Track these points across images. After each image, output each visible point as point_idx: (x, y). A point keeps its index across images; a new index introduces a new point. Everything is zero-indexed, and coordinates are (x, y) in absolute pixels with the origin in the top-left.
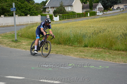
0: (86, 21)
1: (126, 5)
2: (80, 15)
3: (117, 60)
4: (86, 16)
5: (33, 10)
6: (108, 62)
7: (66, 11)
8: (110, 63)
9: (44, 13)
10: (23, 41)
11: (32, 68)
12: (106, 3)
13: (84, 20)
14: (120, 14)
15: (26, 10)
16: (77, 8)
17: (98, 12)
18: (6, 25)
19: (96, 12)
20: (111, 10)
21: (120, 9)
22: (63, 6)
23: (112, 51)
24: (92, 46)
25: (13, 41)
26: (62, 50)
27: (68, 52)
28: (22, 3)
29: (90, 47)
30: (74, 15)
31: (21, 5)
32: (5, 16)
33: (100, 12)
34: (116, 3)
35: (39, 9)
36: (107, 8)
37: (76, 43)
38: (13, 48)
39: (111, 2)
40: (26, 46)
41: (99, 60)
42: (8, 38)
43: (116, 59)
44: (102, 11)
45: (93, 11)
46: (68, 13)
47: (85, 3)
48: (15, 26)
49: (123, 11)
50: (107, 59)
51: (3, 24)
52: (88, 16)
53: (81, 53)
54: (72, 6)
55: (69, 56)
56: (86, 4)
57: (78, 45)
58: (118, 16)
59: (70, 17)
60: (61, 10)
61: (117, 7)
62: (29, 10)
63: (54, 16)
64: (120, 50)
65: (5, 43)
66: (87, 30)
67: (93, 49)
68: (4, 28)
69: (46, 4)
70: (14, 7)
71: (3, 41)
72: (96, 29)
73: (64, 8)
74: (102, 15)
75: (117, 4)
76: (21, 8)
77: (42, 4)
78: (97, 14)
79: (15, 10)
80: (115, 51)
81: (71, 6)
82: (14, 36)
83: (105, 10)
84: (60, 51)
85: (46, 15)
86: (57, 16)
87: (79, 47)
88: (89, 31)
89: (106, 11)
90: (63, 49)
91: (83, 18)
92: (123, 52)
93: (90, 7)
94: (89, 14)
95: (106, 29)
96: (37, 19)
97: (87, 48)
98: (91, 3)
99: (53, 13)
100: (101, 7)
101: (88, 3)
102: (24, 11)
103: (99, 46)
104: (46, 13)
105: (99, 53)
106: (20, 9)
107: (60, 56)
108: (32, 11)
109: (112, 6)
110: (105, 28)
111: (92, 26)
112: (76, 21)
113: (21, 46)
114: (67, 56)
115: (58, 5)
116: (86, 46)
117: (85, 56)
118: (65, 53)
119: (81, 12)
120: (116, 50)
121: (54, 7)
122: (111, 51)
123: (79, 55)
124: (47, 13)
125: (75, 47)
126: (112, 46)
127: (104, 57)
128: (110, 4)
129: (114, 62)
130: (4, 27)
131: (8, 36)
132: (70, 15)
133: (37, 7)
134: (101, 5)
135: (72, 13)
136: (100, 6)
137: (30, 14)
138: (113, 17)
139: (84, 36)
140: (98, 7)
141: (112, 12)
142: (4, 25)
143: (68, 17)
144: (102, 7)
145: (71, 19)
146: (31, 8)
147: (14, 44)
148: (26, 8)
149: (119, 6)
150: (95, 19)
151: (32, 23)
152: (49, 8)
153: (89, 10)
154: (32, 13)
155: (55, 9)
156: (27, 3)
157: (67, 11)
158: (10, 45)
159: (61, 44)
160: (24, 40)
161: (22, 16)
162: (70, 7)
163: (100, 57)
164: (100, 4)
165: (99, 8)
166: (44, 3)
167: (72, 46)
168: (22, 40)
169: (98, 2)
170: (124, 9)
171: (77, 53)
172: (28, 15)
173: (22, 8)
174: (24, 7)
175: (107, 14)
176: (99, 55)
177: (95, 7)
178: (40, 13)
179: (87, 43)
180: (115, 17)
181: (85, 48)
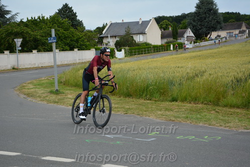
0: (169, 57)
1: (230, 32)
2: (157, 49)
3: (231, 124)
4: (167, 50)
5: (83, 40)
6: (217, 127)
7: (135, 42)
8: (222, 130)
9: (99, 46)
10: (69, 92)
11: (87, 140)
12: (198, 29)
13: (165, 56)
14: (221, 47)
15: (71, 40)
16: (154, 36)
17: (186, 42)
18: (40, 66)
19: (184, 44)
20: (207, 41)
21: (221, 39)
22: (130, 34)
23: (220, 108)
24: (184, 100)
25: (51, 92)
26: (134, 106)
27: (145, 111)
28: (65, 31)
29: (182, 101)
30: (148, 48)
31: (63, 33)
32: (39, 51)
33: (189, 42)
34: (215, 29)
35: (92, 39)
36: (200, 36)
37: (157, 95)
38: (52, 104)
39: (206, 27)
41: (201, 124)
42: (44, 88)
43: (230, 122)
44: (193, 42)
45: (179, 41)
46: (138, 45)
47: (164, 30)
48: (55, 67)
49: (225, 42)
50: (214, 123)
51: (35, 64)
52: (170, 50)
53: (167, 113)
54: (145, 33)
55: (147, 117)
56: (166, 31)
57: (161, 98)
58: (218, 49)
59: (142, 51)
60: (127, 41)
61: (216, 36)
62: (77, 41)
63: (116, 51)
64: (234, 107)
65: (39, 96)
66: (174, 73)
67: (186, 104)
68: (37, 71)
69: (104, 32)
70: (53, 35)
71: (35, 91)
72: (188, 70)
73: (132, 37)
74: (193, 48)
75: (216, 31)
76: (64, 39)
77: (96, 32)
79: (55, 41)
80: (224, 109)
81: (143, 33)
82: (54, 83)
83: (197, 39)
84: (132, 108)
86: (121, 51)
87: (162, 101)
88: (178, 74)
89: (199, 41)
90: (136, 106)
91: (162, 52)
92: (239, 110)
93: (173, 35)
94: (172, 46)
95: (206, 71)
96: (90, 55)
97: (177, 103)
98: (175, 29)
99: (115, 45)
100: (190, 35)
101: (170, 29)
102: (68, 44)
103: (196, 100)
104: (103, 45)
105: (198, 111)
106: (62, 40)
107: (132, 117)
108: (82, 43)
109: (209, 33)
110: (203, 69)
111: (180, 65)
112: (153, 58)
113: (66, 100)
114: (144, 117)
115: (122, 32)
116: (174, 100)
117: (175, 117)
118: (141, 113)
119: (160, 44)
120: (226, 106)
121: (115, 37)
122: (217, 108)
123: (164, 115)
125: (156, 101)
126: (219, 99)
127: (209, 120)
128: (204, 30)
129: (227, 129)
130: (36, 69)
131: (43, 83)
132: (143, 48)
133: (89, 37)
134: (191, 31)
135: (145, 45)
136: (189, 33)
137: (78, 47)
138: (211, 51)
139: (171, 83)
140: (185, 36)
141: (208, 44)
142: (36, 66)
143: (138, 52)
144: (192, 34)
145: (144, 55)
146: (80, 38)
147: (53, 97)
148: (71, 37)
149: (219, 34)
150: (183, 55)
151: (81, 61)
153: (171, 39)
154: (81, 45)
155: (118, 39)
156: (73, 29)
157: (137, 42)
158: (47, 98)
159: (132, 95)
160: (70, 90)
161: (66, 50)
162: (141, 36)
163: (201, 118)
164: (189, 30)
165: (187, 37)
166: (100, 30)
167: (150, 100)
168: (67, 90)
169: (186, 28)
170: (228, 38)
171: (159, 112)
172: (76, 50)
173: (66, 38)
174: (68, 37)
175: (200, 47)
176: (198, 116)
177: (182, 36)
178: (94, 46)
179: (175, 95)
180: (215, 50)
181: (173, 103)
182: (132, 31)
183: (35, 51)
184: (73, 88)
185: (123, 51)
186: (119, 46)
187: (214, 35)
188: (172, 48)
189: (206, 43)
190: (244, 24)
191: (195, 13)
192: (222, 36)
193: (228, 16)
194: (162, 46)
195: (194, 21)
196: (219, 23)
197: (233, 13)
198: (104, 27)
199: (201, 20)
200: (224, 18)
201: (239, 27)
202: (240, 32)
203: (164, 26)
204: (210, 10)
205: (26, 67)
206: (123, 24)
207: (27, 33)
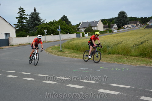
0: (107, 36)
1: (132, 25)
2: (101, 33)
3: (133, 63)
4: (106, 33)
5: (71, 30)
6: (127, 65)
7: (93, 30)
8: (129, 66)
9: (78, 32)
10: (66, 51)
11: (74, 71)
12: (119, 24)
14: (129, 31)
16: (100, 27)
17: (114, 30)
23: (129, 57)
24: (114, 53)
25: (59, 51)
29: (113, 54)
31: (63, 27)
32: (54, 34)
34: (126, 24)
36: (120, 27)
38: (59, 56)
40: (68, 54)
41: (121, 64)
45: (111, 29)
47: (105, 24)
48: (60, 41)
50: (126, 63)
51: (52, 40)
53: (107, 59)
57: (104, 53)
60: (89, 29)
62: (69, 30)
63: (85, 34)
64: (134, 56)
65: (54, 53)
66: (109, 42)
67: (115, 55)
68: (53, 43)
69: (80, 26)
70: (59, 28)
71: (53, 51)
72: (115, 41)
73: (91, 28)
74: (117, 32)
77: (76, 26)
78: (114, 31)
79: (60, 30)
80: (130, 57)
81: (96, 26)
82: (60, 47)
83: (118, 28)
85: (79, 33)
88: (111, 43)
91: (104, 34)
92: (136, 58)
94: (108, 31)
95: (123, 41)
96: (74, 36)
97: (110, 55)
98: (109, 24)
99: (84, 31)
101: (107, 24)
102: (65, 31)
103: (118, 53)
105: (120, 58)
109: (123, 26)
110: (121, 40)
111: (112, 39)
113: (65, 54)
115: (87, 26)
116: (109, 54)
117: (110, 61)
120: (131, 56)
121: (84, 28)
122: (128, 57)
123: (105, 60)
124: (80, 32)
126: (128, 53)
127: (124, 62)
128: (122, 24)
129: (132, 65)
131: (56, 48)
133: (74, 28)
136: (115, 26)
137: (69, 33)
138: (125, 33)
139: (108, 47)
140: (114, 27)
142: (53, 40)
144: (117, 26)
147: (60, 53)
150: (113, 35)
151: (70, 38)
152: (81, 28)
153: (108, 28)
154: (70, 32)
155: (85, 29)
156: (67, 25)
158: (57, 54)
161: (64, 34)
162: (95, 27)
166: (78, 25)
169: (114, 23)
170: (131, 28)
172: (68, 34)
173: (64, 29)
174: (65, 29)
175: (120, 31)
176: (120, 60)
177: (112, 27)
178: (75, 32)
179: (110, 52)
180: (126, 33)
181: (109, 55)
182: (91, 26)
183: (52, 35)
184: (67, 49)
185: (88, 33)
186: (86, 31)
187: (126, 26)
188: (108, 32)
189: (123, 30)
190: (138, 22)
191: (118, 17)
192: (129, 27)
193: (131, 18)
194: (104, 31)
195: (117, 21)
196: (128, 21)
197: (133, 17)
198: (80, 24)
199: (120, 20)
200: (130, 19)
201: (136, 23)
202: (137, 25)
203: (105, 23)
204: (124, 16)
205: (49, 41)
206: (88, 22)
207: (49, 27)
